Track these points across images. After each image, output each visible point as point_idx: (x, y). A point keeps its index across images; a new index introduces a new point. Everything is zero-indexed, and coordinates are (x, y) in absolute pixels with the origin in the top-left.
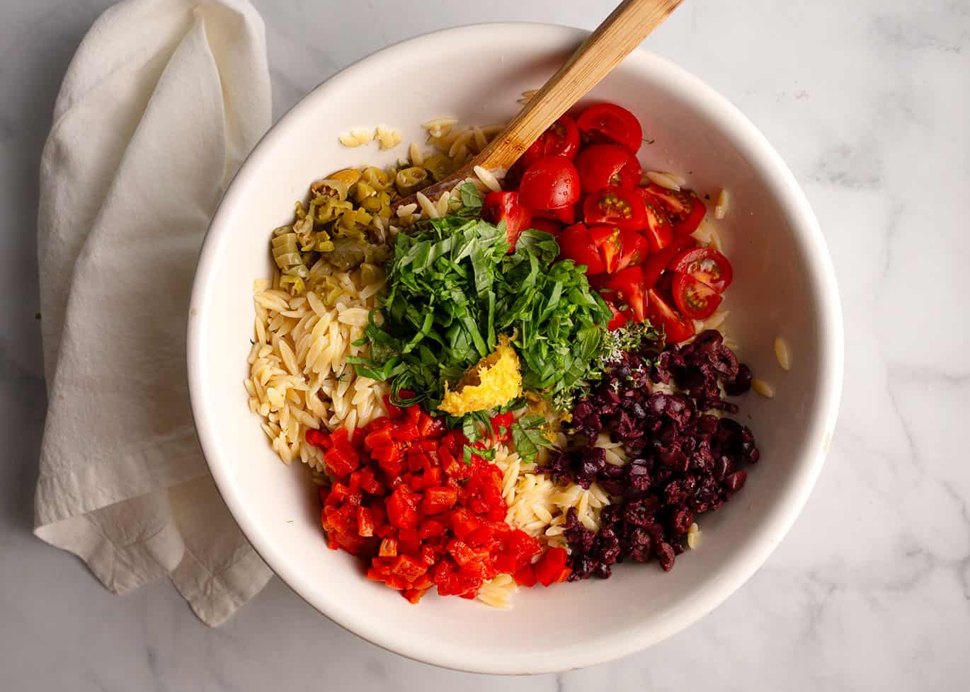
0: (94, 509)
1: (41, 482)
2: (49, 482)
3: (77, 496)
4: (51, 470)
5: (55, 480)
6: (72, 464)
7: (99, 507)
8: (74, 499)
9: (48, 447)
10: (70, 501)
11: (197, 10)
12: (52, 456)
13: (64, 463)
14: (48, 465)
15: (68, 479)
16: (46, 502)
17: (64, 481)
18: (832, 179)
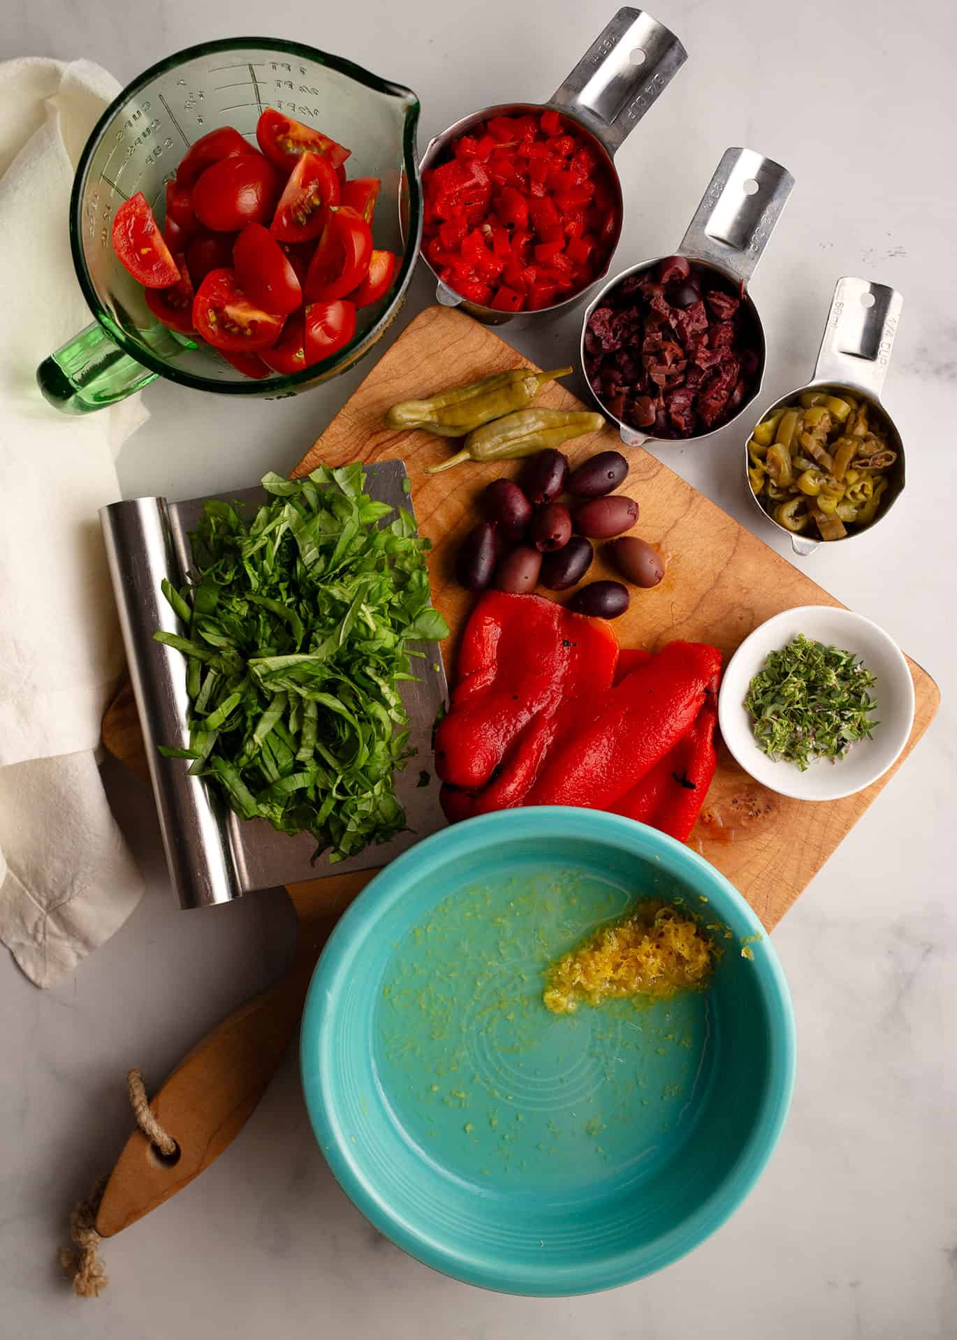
18: (938, 372)
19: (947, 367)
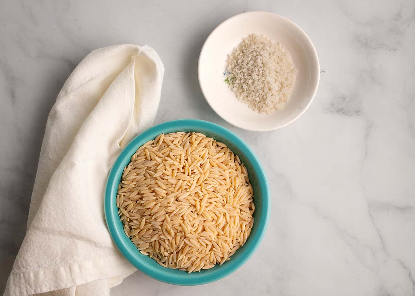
0: (39, 292)
1: (13, 274)
2: (18, 275)
3: (32, 285)
4: (20, 269)
5: (22, 275)
6: (32, 268)
7: (42, 292)
8: (30, 286)
9: (20, 258)
10: (28, 287)
11: (133, 56)
12: (21, 263)
13: (28, 267)
14: (19, 266)
15: (29, 275)
16: (15, 285)
17: (27, 275)
18: (338, 111)
19: (341, 110)
